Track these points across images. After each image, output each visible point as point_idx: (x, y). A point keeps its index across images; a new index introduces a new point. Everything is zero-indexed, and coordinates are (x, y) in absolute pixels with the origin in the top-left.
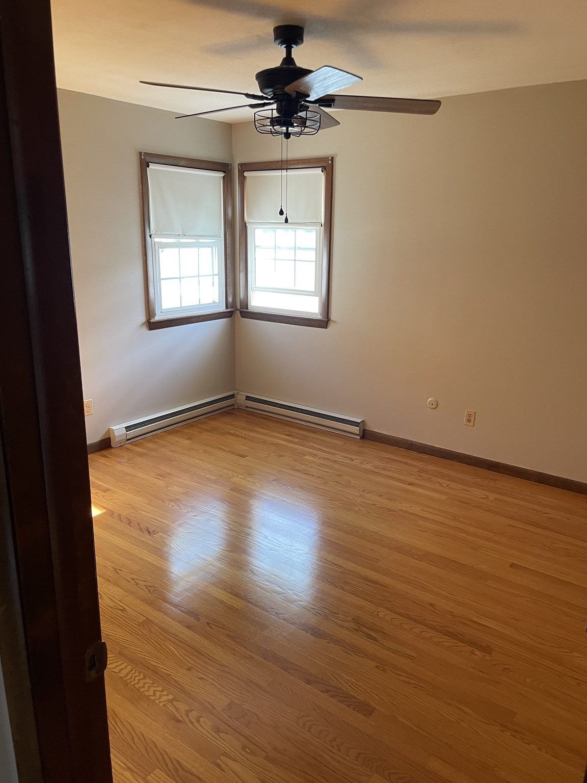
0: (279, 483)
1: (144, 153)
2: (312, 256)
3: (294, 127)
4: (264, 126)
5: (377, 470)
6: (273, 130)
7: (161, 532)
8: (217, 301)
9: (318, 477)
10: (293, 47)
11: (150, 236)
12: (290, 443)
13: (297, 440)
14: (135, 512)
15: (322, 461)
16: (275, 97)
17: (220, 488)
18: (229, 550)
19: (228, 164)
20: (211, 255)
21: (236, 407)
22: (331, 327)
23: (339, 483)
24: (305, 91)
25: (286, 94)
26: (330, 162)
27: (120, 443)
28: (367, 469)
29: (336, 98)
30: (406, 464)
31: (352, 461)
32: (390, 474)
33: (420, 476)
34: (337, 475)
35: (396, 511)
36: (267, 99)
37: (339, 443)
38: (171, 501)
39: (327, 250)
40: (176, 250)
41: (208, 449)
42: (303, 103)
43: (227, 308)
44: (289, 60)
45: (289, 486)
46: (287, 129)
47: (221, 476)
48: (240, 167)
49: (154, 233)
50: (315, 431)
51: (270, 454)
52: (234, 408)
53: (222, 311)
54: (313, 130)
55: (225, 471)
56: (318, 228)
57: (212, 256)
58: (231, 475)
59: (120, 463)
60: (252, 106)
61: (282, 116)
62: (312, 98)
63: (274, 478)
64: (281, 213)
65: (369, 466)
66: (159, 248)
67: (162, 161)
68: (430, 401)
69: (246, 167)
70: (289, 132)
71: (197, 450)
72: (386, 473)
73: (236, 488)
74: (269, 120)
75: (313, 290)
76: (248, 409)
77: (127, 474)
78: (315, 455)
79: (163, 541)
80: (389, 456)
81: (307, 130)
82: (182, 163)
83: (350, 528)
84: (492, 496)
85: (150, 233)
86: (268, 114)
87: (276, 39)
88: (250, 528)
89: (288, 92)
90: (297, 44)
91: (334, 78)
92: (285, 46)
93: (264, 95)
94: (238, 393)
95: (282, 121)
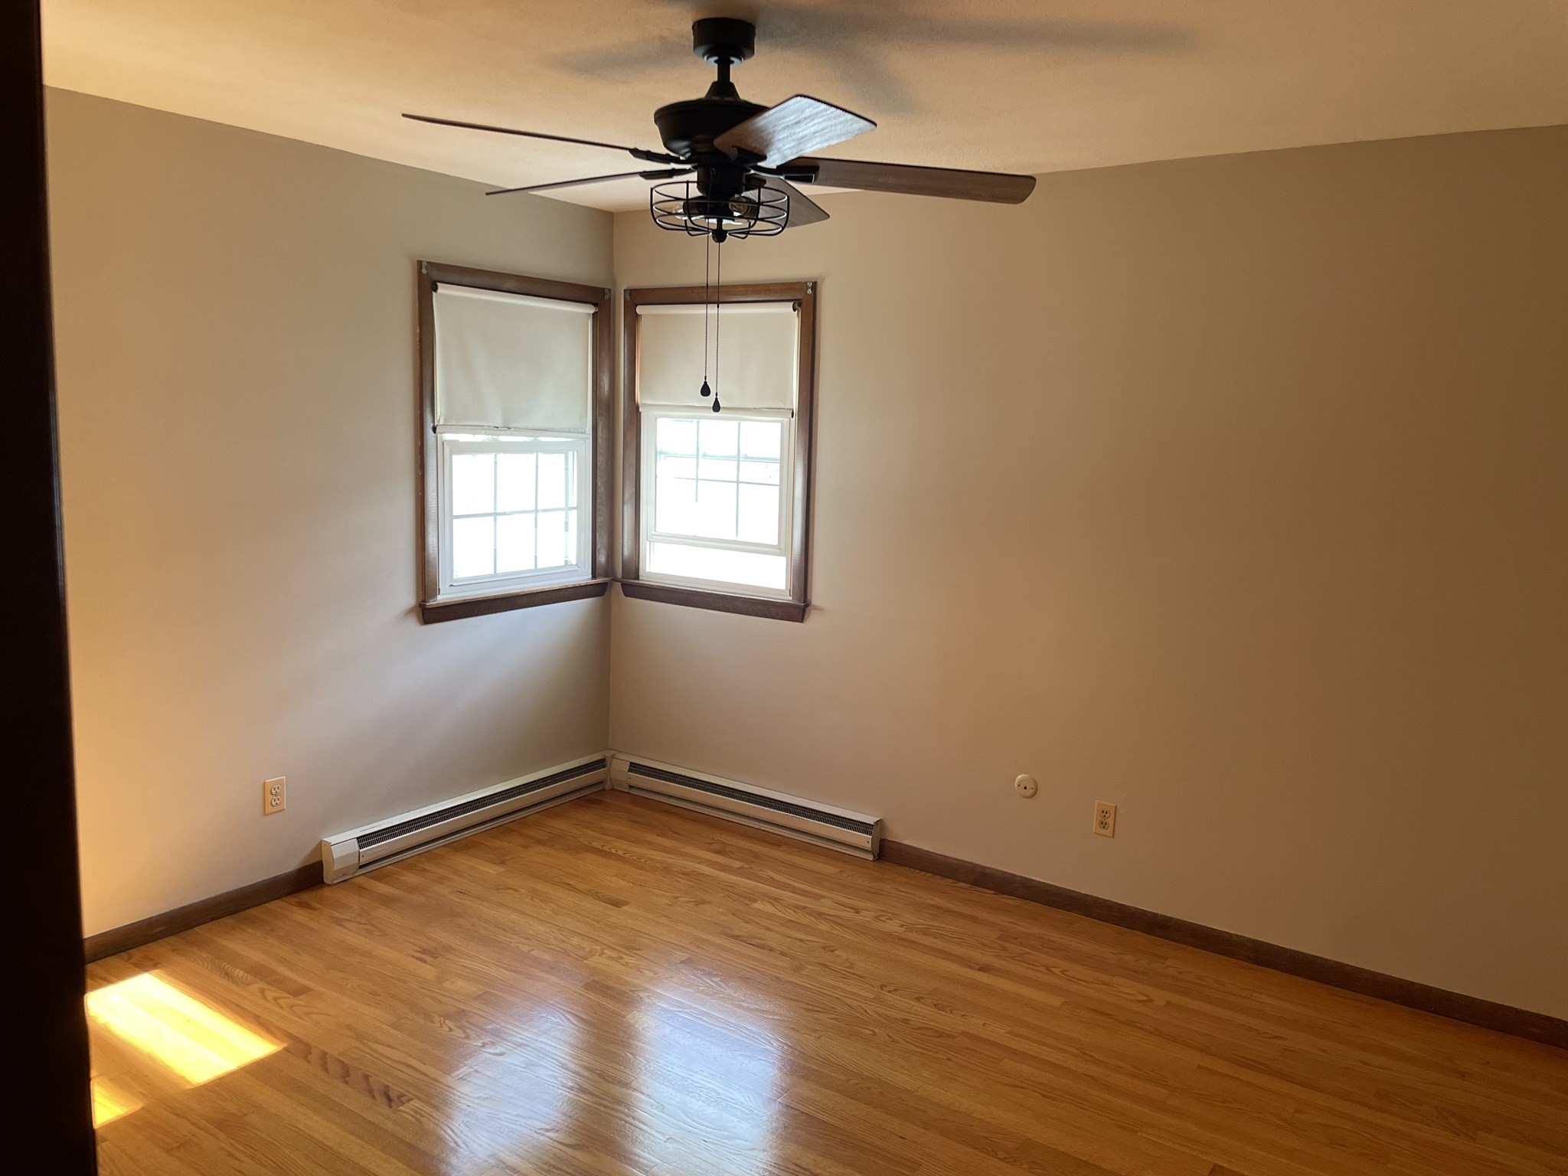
0: (696, 969)
1: (427, 262)
2: (773, 473)
3: (733, 218)
4: (670, 214)
5: (911, 936)
6: (689, 224)
7: (419, 1098)
8: (574, 563)
9: (783, 954)
10: (733, 62)
11: (434, 429)
12: (722, 870)
13: (737, 864)
14: (361, 1047)
15: (791, 915)
16: (694, 158)
17: (562, 983)
18: (575, 1142)
19: (604, 289)
20: (564, 467)
21: (607, 787)
22: (813, 620)
23: (827, 967)
24: (756, 148)
25: (717, 153)
26: (810, 291)
27: (344, 875)
28: (889, 934)
29: (821, 164)
30: (973, 919)
31: (858, 913)
32: (938, 943)
33: (1005, 949)
34: (824, 948)
35: (954, 1037)
36: (677, 161)
37: (828, 869)
38: (446, 1016)
39: (804, 465)
40: (487, 459)
41: (540, 887)
42: (752, 172)
43: (594, 576)
44: (723, 86)
45: (717, 976)
46: (720, 222)
47: (566, 953)
48: (628, 297)
49: (441, 422)
50: (777, 842)
51: (676, 898)
52: (604, 790)
53: (583, 583)
54: (772, 226)
55: (576, 940)
56: (786, 420)
57: (567, 469)
58: (588, 949)
59: (338, 922)
60: (648, 175)
61: (709, 196)
62: (773, 161)
63: (684, 956)
64: (705, 391)
65: (893, 926)
66: (452, 453)
67: (467, 280)
68: (1022, 780)
69: (639, 297)
70: (724, 228)
71: (516, 890)
72: (929, 941)
73: (597, 982)
74: (682, 203)
75: (776, 543)
76: (633, 792)
77: (352, 950)
78: (775, 900)
79: (421, 1122)
80: (938, 901)
81: (760, 226)
82: (508, 285)
83: (852, 1082)
84: (1160, 997)
85: (434, 422)
86: (679, 191)
87: (697, 44)
88: (627, 1085)
89: (719, 148)
90: (740, 55)
91: (816, 121)
92: (716, 58)
93: (672, 154)
94: (613, 757)
95: (709, 206)
